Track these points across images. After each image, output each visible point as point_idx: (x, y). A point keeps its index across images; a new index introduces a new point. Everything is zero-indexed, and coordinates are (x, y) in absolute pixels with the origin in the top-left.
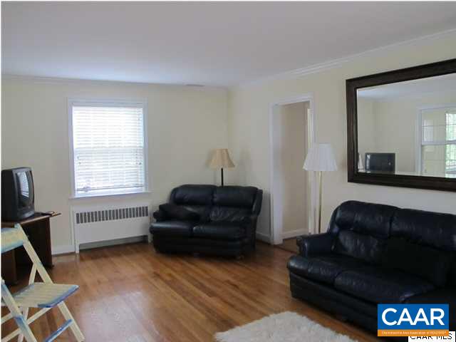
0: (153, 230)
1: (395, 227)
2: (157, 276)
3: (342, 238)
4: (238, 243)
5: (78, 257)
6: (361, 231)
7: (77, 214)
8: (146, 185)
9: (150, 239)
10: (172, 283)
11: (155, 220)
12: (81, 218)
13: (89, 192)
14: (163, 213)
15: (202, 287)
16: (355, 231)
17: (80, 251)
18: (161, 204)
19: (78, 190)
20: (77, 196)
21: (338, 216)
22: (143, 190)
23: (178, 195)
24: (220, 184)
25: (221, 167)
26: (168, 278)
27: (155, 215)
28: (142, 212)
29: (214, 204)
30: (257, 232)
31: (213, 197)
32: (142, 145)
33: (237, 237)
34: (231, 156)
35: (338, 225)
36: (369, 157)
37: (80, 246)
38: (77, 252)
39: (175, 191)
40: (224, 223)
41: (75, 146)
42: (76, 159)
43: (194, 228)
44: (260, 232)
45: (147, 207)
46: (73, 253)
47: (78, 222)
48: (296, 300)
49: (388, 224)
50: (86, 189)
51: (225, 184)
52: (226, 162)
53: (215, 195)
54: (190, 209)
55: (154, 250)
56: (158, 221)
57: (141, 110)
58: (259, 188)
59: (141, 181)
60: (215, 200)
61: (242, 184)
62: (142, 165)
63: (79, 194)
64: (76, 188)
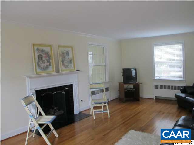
7: (155, 85)
12: (157, 87)
19: (156, 77)
20: (155, 79)
22: (182, 79)
37: (155, 97)
42: (155, 65)
46: (153, 99)
47: (155, 88)
50: (160, 77)
57: (182, 45)
62: (182, 68)
64: (155, 76)
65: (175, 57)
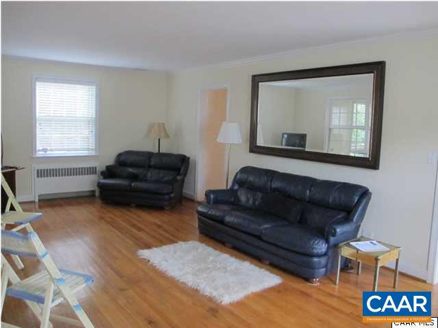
0: (100, 186)
1: (274, 185)
2: (101, 218)
3: (239, 193)
4: (167, 197)
5: (37, 205)
6: (252, 188)
7: (38, 171)
8: (96, 149)
9: (97, 194)
10: (112, 224)
11: (102, 177)
12: (41, 173)
13: (48, 152)
14: (109, 172)
15: (134, 226)
16: (248, 188)
17: (39, 200)
18: (108, 164)
19: (39, 151)
20: (38, 156)
21: (238, 177)
22: (93, 153)
23: (122, 158)
24: (157, 151)
25: (158, 137)
26: (109, 220)
27: (102, 173)
28: (92, 171)
29: (150, 167)
30: (184, 191)
31: (150, 161)
32: (94, 116)
33: (165, 192)
34: (167, 129)
35: (238, 183)
36: (286, 136)
37: (39, 196)
38: (37, 200)
39: (120, 155)
40: (157, 181)
41: (38, 115)
42: (38, 125)
43: (133, 184)
44: (187, 191)
45: (96, 168)
46: (34, 202)
47: (38, 176)
48: (201, 235)
49: (269, 183)
50: (45, 150)
51: (161, 151)
52: (163, 134)
53: (152, 160)
54: (130, 170)
55: (100, 202)
56: (105, 178)
57: (94, 87)
58: (187, 155)
59: (92, 145)
60: (152, 163)
61: (175, 152)
62: (94, 133)
63: (40, 154)
64: (38, 148)
65: (78, 113)
